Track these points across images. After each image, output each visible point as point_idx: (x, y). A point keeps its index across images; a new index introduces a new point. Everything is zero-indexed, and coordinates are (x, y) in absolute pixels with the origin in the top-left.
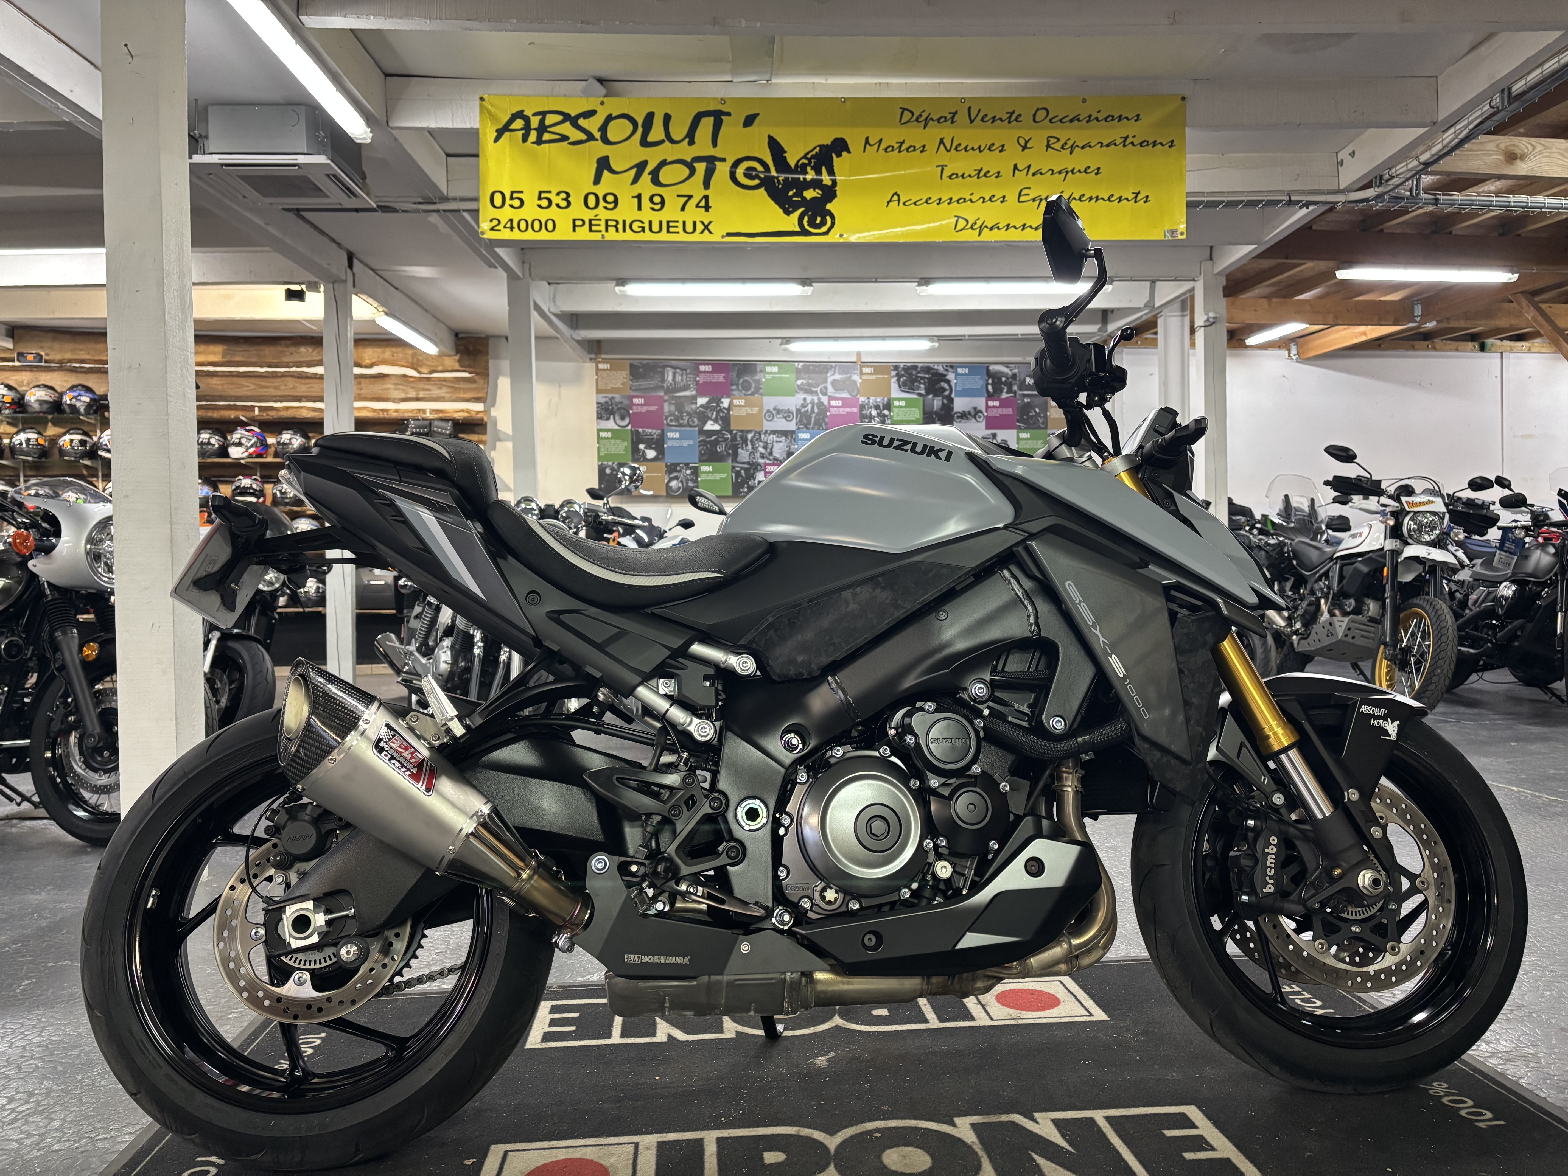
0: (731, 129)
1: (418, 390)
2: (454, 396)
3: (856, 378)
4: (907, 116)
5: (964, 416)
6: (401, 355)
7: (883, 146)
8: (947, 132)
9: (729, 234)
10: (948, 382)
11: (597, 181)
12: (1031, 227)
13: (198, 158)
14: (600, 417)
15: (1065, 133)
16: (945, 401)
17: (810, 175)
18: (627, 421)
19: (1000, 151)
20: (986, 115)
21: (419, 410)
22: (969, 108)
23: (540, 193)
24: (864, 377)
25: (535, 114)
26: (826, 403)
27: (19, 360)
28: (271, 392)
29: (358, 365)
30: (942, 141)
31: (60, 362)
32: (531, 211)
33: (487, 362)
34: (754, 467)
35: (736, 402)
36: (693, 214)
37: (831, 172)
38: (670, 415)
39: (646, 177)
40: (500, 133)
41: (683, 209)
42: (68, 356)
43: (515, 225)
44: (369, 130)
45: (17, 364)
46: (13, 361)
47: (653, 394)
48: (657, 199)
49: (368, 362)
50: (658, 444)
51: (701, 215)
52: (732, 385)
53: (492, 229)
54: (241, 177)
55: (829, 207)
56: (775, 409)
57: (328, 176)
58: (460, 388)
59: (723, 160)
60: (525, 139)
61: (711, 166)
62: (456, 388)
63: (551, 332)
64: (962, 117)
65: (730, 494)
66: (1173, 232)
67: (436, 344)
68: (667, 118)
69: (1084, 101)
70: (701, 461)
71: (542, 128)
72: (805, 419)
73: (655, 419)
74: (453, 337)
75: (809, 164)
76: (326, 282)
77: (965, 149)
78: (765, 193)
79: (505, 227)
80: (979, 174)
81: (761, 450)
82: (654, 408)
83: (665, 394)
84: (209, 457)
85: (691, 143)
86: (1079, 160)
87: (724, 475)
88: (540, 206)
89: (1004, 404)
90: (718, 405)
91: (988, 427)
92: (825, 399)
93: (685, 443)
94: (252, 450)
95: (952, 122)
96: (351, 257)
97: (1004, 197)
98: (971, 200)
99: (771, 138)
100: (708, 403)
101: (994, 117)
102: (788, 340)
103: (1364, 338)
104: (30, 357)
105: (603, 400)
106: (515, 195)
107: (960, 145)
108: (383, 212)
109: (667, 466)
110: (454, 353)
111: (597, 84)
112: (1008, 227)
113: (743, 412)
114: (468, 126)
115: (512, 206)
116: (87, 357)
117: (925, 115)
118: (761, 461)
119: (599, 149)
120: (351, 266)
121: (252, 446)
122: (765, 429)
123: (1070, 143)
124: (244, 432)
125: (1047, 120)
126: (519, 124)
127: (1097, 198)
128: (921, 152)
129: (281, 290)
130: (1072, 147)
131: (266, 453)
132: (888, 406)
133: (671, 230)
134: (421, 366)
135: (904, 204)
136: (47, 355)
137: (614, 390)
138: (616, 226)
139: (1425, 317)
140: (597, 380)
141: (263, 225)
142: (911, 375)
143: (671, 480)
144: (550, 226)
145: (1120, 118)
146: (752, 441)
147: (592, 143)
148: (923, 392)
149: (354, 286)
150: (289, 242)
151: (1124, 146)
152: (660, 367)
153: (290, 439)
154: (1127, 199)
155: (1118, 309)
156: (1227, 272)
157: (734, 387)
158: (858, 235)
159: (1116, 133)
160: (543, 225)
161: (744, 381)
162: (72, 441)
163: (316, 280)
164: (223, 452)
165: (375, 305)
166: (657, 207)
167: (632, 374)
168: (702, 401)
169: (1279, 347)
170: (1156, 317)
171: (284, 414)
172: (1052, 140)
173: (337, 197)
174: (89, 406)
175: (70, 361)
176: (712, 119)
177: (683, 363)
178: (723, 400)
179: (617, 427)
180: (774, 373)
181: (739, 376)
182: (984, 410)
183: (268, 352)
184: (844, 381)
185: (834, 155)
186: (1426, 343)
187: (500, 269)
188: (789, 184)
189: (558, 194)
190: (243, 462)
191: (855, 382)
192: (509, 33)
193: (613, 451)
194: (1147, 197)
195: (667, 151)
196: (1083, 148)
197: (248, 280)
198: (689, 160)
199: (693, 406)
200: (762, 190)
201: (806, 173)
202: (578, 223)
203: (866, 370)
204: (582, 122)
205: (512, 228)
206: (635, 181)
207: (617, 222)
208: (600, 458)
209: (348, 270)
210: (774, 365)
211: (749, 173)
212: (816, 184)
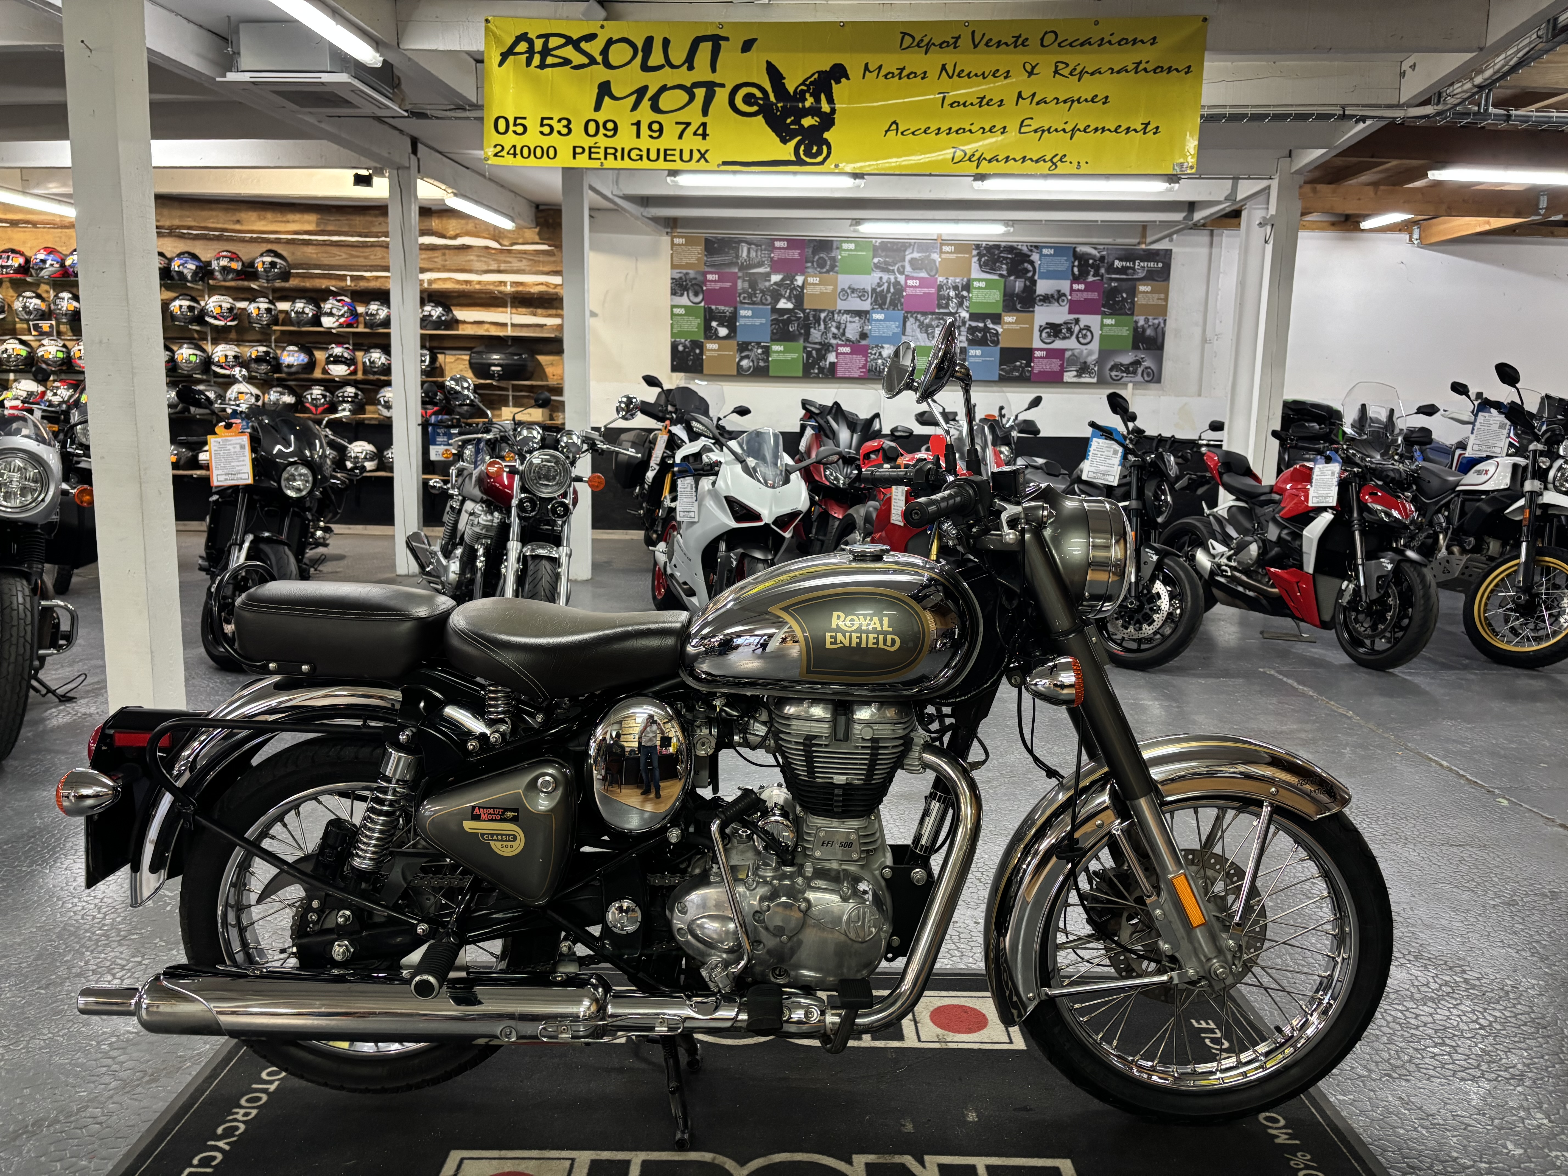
0: (729, 54)
1: (499, 262)
2: (534, 269)
3: (935, 256)
4: (908, 40)
5: (1047, 299)
6: (483, 227)
7: (883, 72)
8: (949, 58)
9: (725, 163)
10: (1032, 263)
11: (598, 108)
12: (1031, 159)
13: (231, 76)
14: (674, 293)
15: (1074, 59)
16: (1028, 283)
17: (809, 102)
18: (700, 297)
19: (1005, 78)
20: (991, 40)
21: (501, 282)
22: (973, 32)
23: (543, 119)
24: (944, 256)
25: (539, 37)
26: (902, 282)
28: (361, 261)
30: (944, 68)
32: (533, 138)
34: (826, 348)
35: (810, 280)
36: (691, 142)
37: (830, 100)
38: (744, 293)
39: (646, 103)
40: (504, 56)
41: (680, 137)
42: (177, 222)
43: (518, 151)
44: (378, 55)
47: (727, 270)
48: (656, 127)
49: (452, 233)
50: (731, 322)
51: (698, 143)
52: (807, 262)
53: (496, 155)
55: (826, 135)
56: (849, 288)
57: (354, 91)
58: (539, 261)
59: (722, 86)
60: (529, 63)
61: (710, 91)
62: (535, 261)
64: (965, 41)
65: (800, 374)
66: (1181, 165)
67: (513, 220)
68: (666, 43)
69: (1096, 23)
70: (772, 340)
71: (546, 52)
72: (880, 299)
73: (728, 296)
74: (534, 209)
75: (808, 91)
76: (390, 168)
77: (968, 75)
78: (763, 121)
79: (508, 153)
80: (981, 102)
81: (834, 330)
82: (728, 285)
83: (740, 270)
84: (305, 325)
85: (691, 68)
86: (1086, 88)
87: (795, 356)
88: (542, 133)
89: (1089, 287)
90: (792, 283)
91: (1071, 312)
92: (901, 279)
93: (758, 321)
94: (342, 320)
95: (955, 47)
96: (415, 143)
97: (1005, 128)
98: (970, 131)
99: (769, 63)
100: (782, 280)
101: (999, 42)
102: (858, 221)
103: (1487, 228)
105: (677, 276)
106: (519, 121)
107: (963, 71)
109: (738, 345)
110: (533, 225)
111: (598, 7)
112: (1007, 159)
113: (818, 290)
114: (474, 49)
115: (515, 132)
116: (193, 224)
117: (926, 40)
118: (833, 342)
119: (600, 73)
120: (415, 151)
121: (343, 316)
122: (838, 308)
123: (1079, 69)
124: (335, 302)
125: (1056, 44)
126: (523, 47)
127: (1103, 129)
128: (923, 78)
129: (350, 174)
130: (1081, 73)
131: (358, 322)
132: (967, 287)
133: (668, 158)
134: (503, 239)
135: (902, 133)
137: (688, 266)
138: (614, 154)
139: (1551, 211)
140: (672, 254)
142: (993, 254)
143: (742, 358)
144: (552, 153)
145: (1135, 41)
146: (824, 321)
147: (593, 67)
148: (1005, 273)
149: (419, 171)
150: (344, 135)
151: (1136, 73)
152: (736, 242)
153: (377, 310)
154: (1135, 130)
156: (1306, 170)
157: (809, 265)
158: (852, 165)
159: (1128, 57)
160: (545, 152)
161: (820, 258)
162: (181, 306)
163: (381, 166)
164: (316, 321)
165: (444, 187)
166: (656, 135)
167: (706, 249)
168: (776, 278)
169: (1400, 230)
171: (373, 285)
172: (1061, 66)
173: (370, 107)
174: (195, 273)
175: (179, 227)
176: (710, 44)
177: (758, 238)
178: (797, 277)
179: (690, 304)
180: (851, 250)
181: (814, 253)
182: (1068, 293)
184: (922, 260)
185: (833, 82)
188: (786, 112)
189: (559, 121)
190: (334, 331)
191: (934, 261)
193: (686, 328)
194: (1157, 128)
195: (667, 76)
196: (1092, 74)
197: (319, 165)
198: (689, 85)
199: (767, 284)
200: (760, 118)
201: (805, 100)
202: (579, 150)
203: (946, 248)
204: (583, 45)
205: (515, 155)
206: (635, 108)
207: (616, 150)
208: (673, 335)
209: (412, 156)
210: (851, 242)
211: (749, 99)
212: (814, 111)
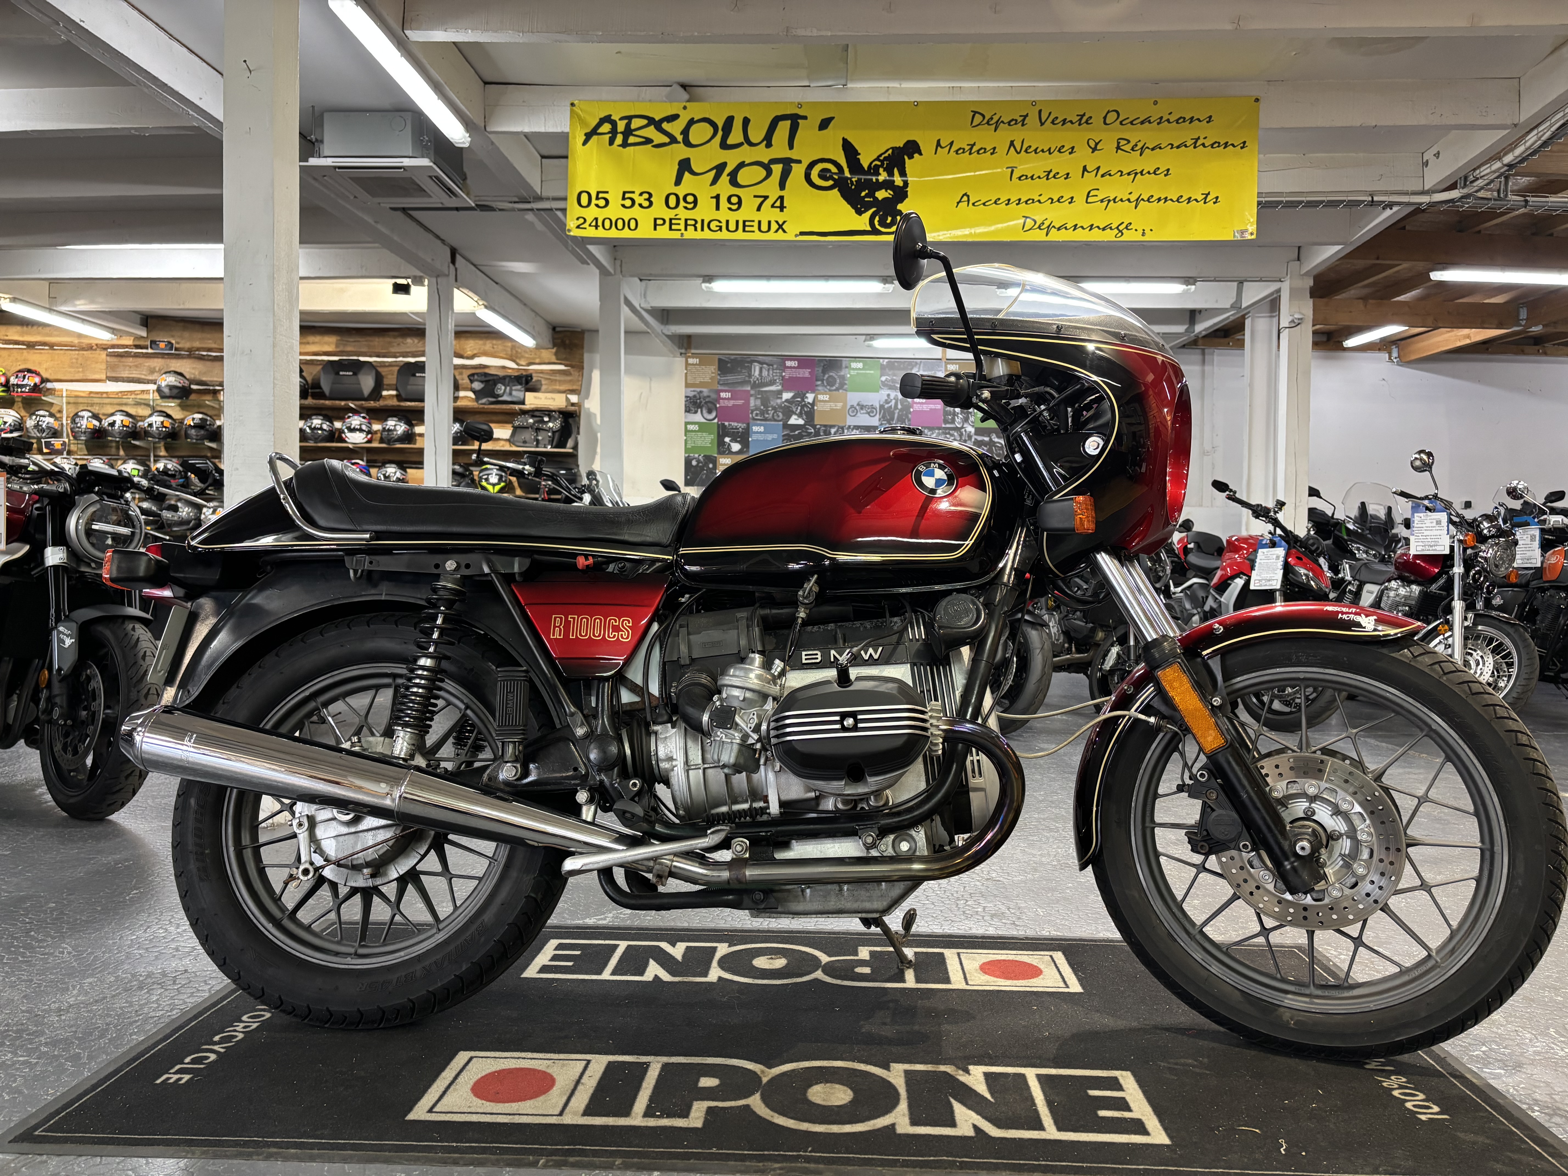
0: (807, 132)
2: (551, 388)
4: (978, 119)
6: (500, 347)
7: (954, 148)
8: (1017, 134)
9: (802, 233)
11: (678, 182)
12: (1098, 227)
13: (313, 161)
14: (688, 410)
15: (1135, 135)
17: (883, 176)
18: (714, 414)
19: (1070, 153)
20: (1057, 118)
22: (1040, 111)
23: (624, 193)
25: (622, 119)
27: (151, 348)
29: (460, 356)
30: (1012, 144)
31: (190, 350)
32: (615, 211)
33: (582, 355)
35: (820, 397)
36: (769, 214)
37: (903, 173)
38: (756, 409)
39: (725, 178)
40: (588, 136)
41: (759, 209)
42: (196, 344)
43: (600, 223)
44: (468, 135)
45: (150, 351)
46: (147, 348)
47: (740, 388)
48: (734, 200)
49: (469, 353)
50: (743, 437)
51: (776, 215)
52: (817, 380)
53: (578, 227)
54: (351, 178)
55: (900, 206)
56: (858, 405)
57: (431, 177)
58: (556, 380)
59: (799, 162)
60: (611, 142)
61: (787, 167)
62: (552, 380)
63: (642, 327)
64: (1032, 120)
66: (1242, 232)
67: (534, 337)
68: (746, 122)
69: (1155, 103)
71: (628, 132)
72: (888, 415)
73: (741, 413)
74: (551, 331)
75: (882, 166)
76: (430, 276)
77: (1035, 151)
78: (839, 194)
79: (590, 225)
80: (1048, 175)
82: (740, 402)
83: (752, 388)
84: (321, 441)
85: (769, 145)
86: (1148, 162)
88: (623, 206)
90: (803, 400)
93: (770, 437)
95: (1023, 125)
96: (454, 253)
97: (1072, 198)
98: (1039, 201)
99: (845, 140)
100: (793, 397)
101: (1065, 120)
102: (872, 337)
104: (162, 345)
105: (691, 394)
106: (601, 195)
107: (1030, 147)
108: (482, 210)
110: (550, 346)
111: (681, 90)
112: (1075, 227)
113: (827, 407)
114: (559, 130)
115: (597, 205)
117: (996, 118)
119: (680, 151)
120: (453, 261)
122: (848, 424)
123: (1140, 145)
125: (1118, 122)
126: (606, 128)
127: (1166, 199)
128: (992, 154)
129: (389, 283)
130: (1142, 148)
131: (374, 438)
133: (747, 229)
134: (520, 358)
135: (973, 204)
136: (178, 343)
137: (702, 384)
138: (694, 225)
139: (1532, 320)
140: (686, 374)
141: (373, 223)
144: (633, 224)
145: (1192, 120)
147: (674, 145)
149: (456, 280)
150: (396, 238)
151: (1195, 147)
152: (748, 362)
153: (395, 426)
154: (1196, 200)
155: (1206, 310)
156: (1315, 272)
157: (819, 383)
159: (1187, 133)
160: (626, 224)
161: (829, 377)
163: (422, 274)
165: (476, 299)
166: (735, 207)
167: (720, 369)
168: (787, 396)
169: (1379, 350)
170: (1243, 318)
171: (390, 402)
172: (1123, 142)
173: (438, 197)
176: (788, 122)
177: (770, 358)
178: (808, 395)
179: (704, 421)
180: (859, 369)
181: (824, 372)
183: (377, 342)
185: (906, 157)
186: (1537, 347)
187: (592, 265)
188: (861, 185)
189: (641, 194)
190: (351, 446)
192: (595, 44)
193: (699, 443)
194: (1217, 198)
195: (746, 154)
196: (1153, 149)
197: (359, 275)
198: (766, 162)
199: (779, 401)
200: (836, 191)
201: (879, 174)
202: (659, 222)
203: (951, 367)
204: (665, 126)
205: (597, 227)
206: (714, 182)
207: (696, 221)
208: (687, 450)
209: (451, 265)
210: (860, 362)
211: (823, 175)
212: (888, 185)
